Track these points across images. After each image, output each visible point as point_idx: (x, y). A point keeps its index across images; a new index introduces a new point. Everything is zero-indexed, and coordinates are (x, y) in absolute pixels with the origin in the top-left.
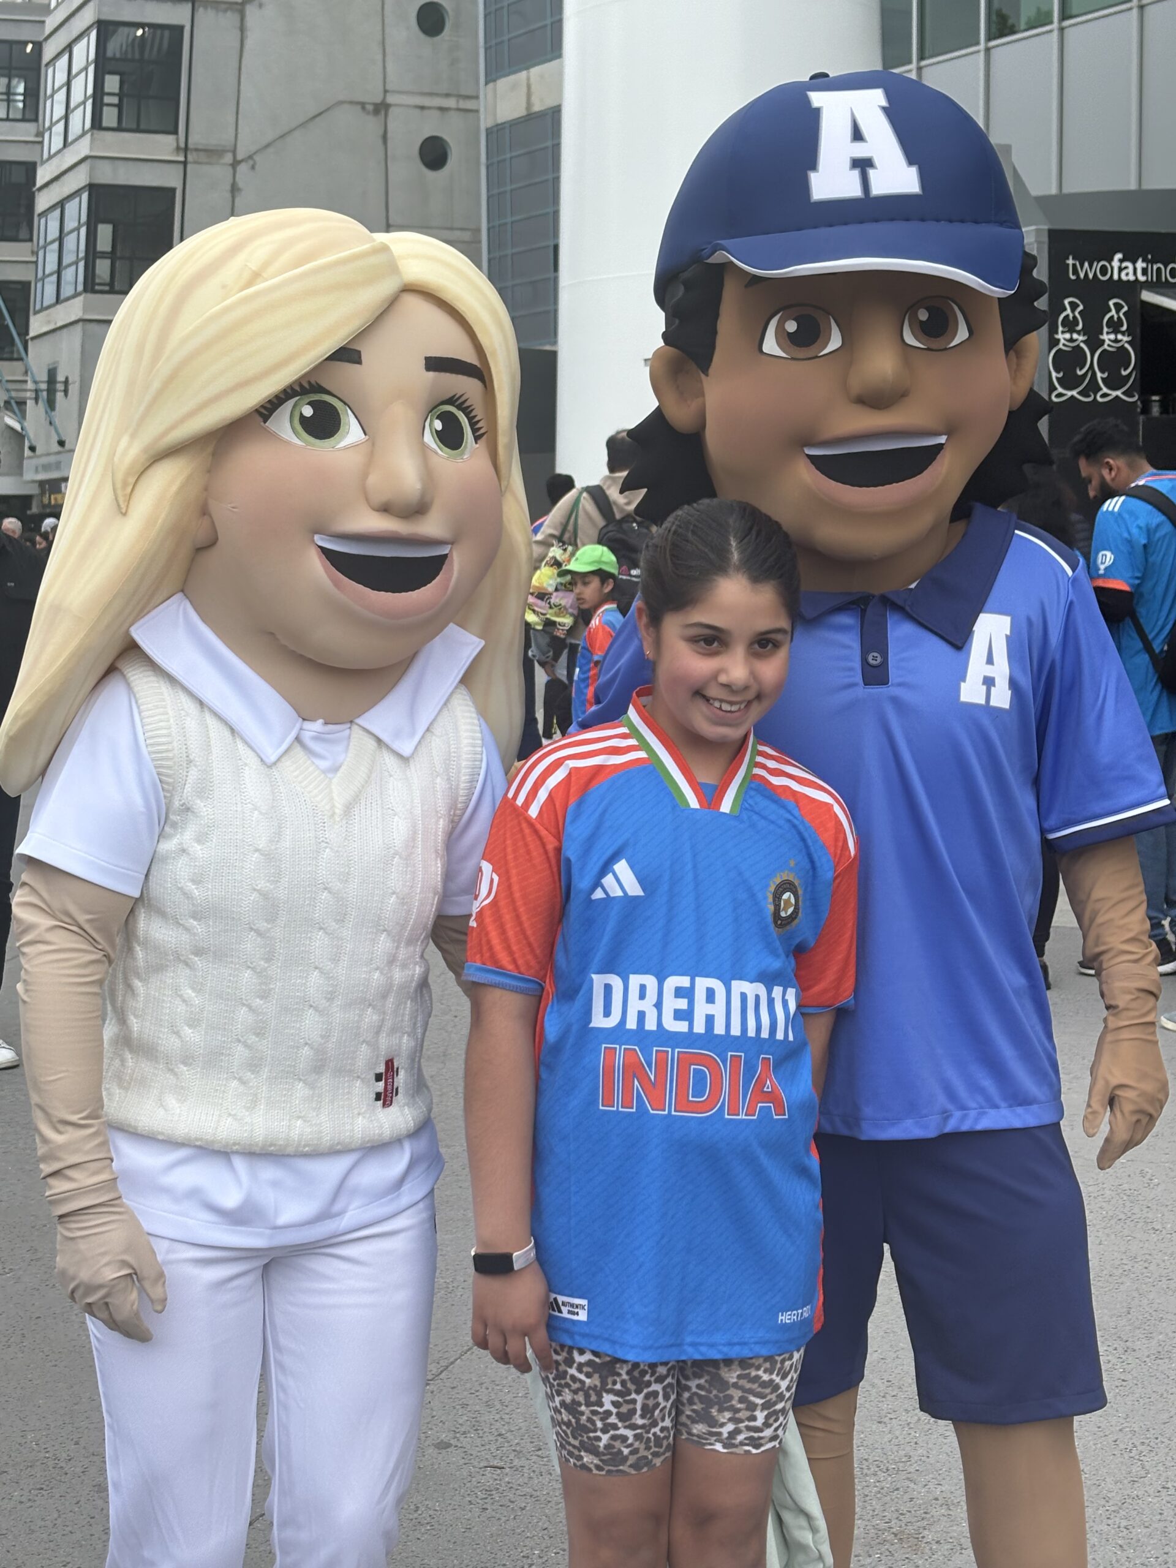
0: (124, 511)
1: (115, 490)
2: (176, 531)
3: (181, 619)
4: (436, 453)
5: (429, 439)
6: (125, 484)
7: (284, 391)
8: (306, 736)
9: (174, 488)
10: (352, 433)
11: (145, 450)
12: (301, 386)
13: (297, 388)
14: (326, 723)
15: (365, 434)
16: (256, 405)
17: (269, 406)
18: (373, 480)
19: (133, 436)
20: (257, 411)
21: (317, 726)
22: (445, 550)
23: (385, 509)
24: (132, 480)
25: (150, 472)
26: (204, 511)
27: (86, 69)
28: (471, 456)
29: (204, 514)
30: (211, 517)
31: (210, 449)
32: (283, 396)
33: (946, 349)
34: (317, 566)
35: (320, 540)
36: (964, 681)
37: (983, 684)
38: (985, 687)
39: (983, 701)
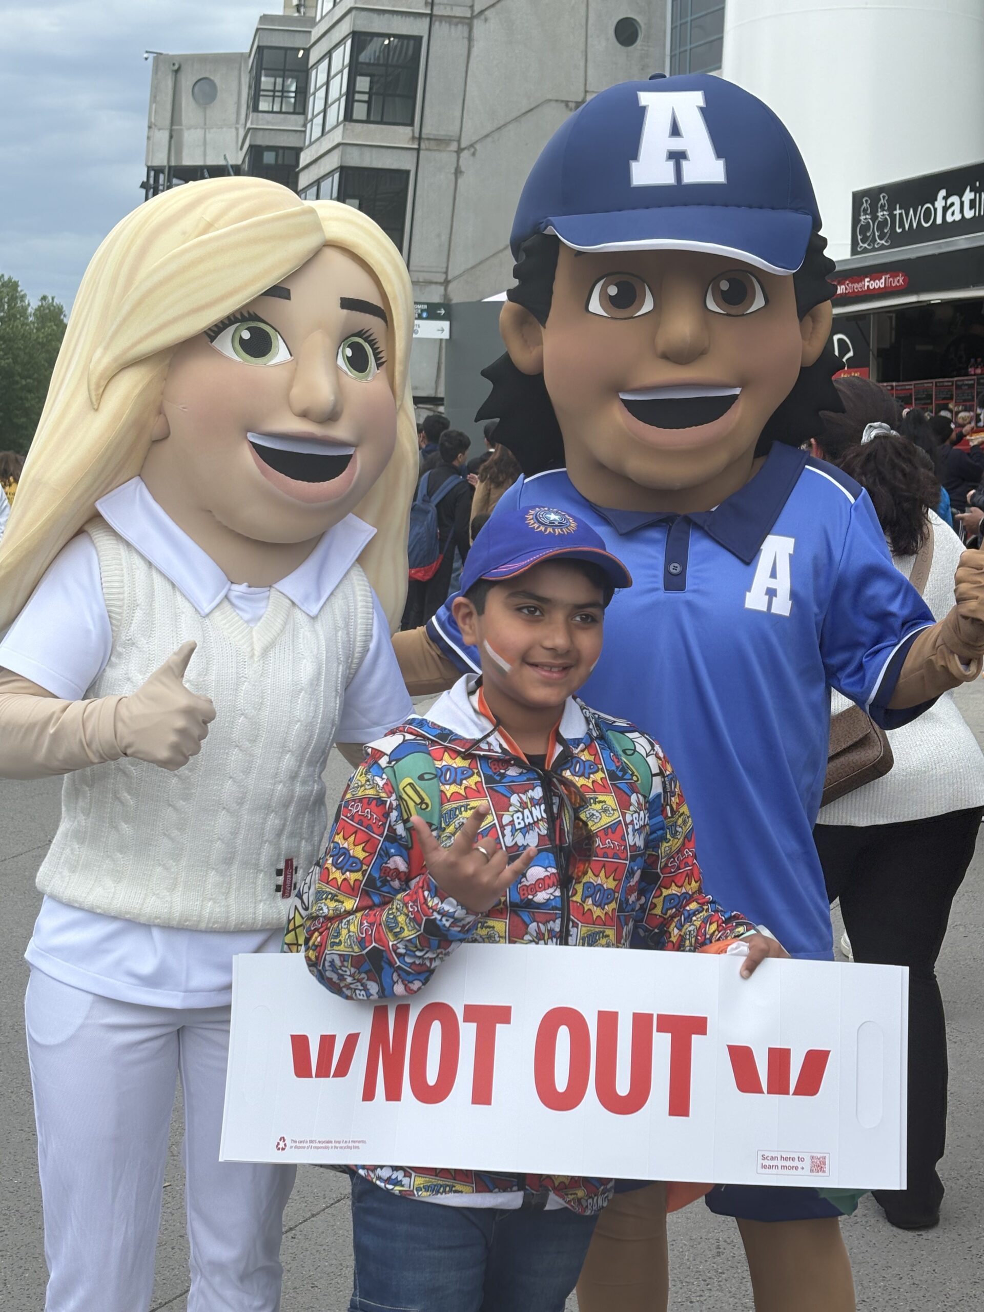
0: (96, 407)
1: (89, 391)
2: (138, 425)
3: (138, 496)
4: (347, 374)
5: (341, 362)
6: (98, 386)
7: (228, 317)
8: (232, 595)
9: (137, 391)
10: (280, 354)
11: (115, 360)
12: (242, 314)
13: (239, 316)
14: (250, 587)
15: (291, 355)
16: (205, 327)
17: (216, 329)
18: (295, 391)
19: (106, 348)
20: (205, 332)
21: (242, 588)
22: (350, 451)
23: (304, 415)
24: (103, 383)
25: (118, 377)
26: (160, 411)
27: (341, 71)
28: (373, 379)
29: (160, 413)
30: (165, 415)
31: (167, 362)
32: (227, 322)
33: (743, 315)
34: (249, 458)
35: (251, 437)
36: (749, 591)
37: (766, 594)
38: (767, 597)
39: (765, 609)
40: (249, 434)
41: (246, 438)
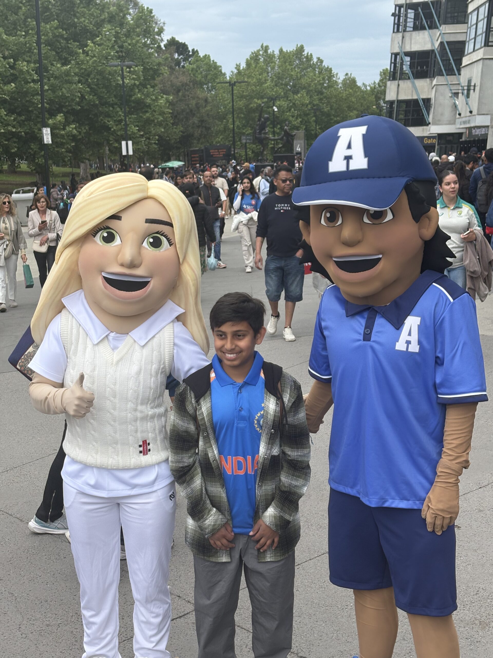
0: (57, 263)
4: (147, 249)
8: (110, 338)
11: (62, 245)
13: (103, 228)
14: (117, 334)
15: (122, 242)
17: (95, 233)
18: (120, 256)
20: (91, 234)
21: (113, 334)
22: (148, 280)
24: (59, 254)
33: (381, 223)
34: (100, 282)
35: (104, 274)
36: (398, 342)
37: (406, 343)
38: (406, 345)
39: (405, 350)
40: (102, 273)
41: (101, 274)
